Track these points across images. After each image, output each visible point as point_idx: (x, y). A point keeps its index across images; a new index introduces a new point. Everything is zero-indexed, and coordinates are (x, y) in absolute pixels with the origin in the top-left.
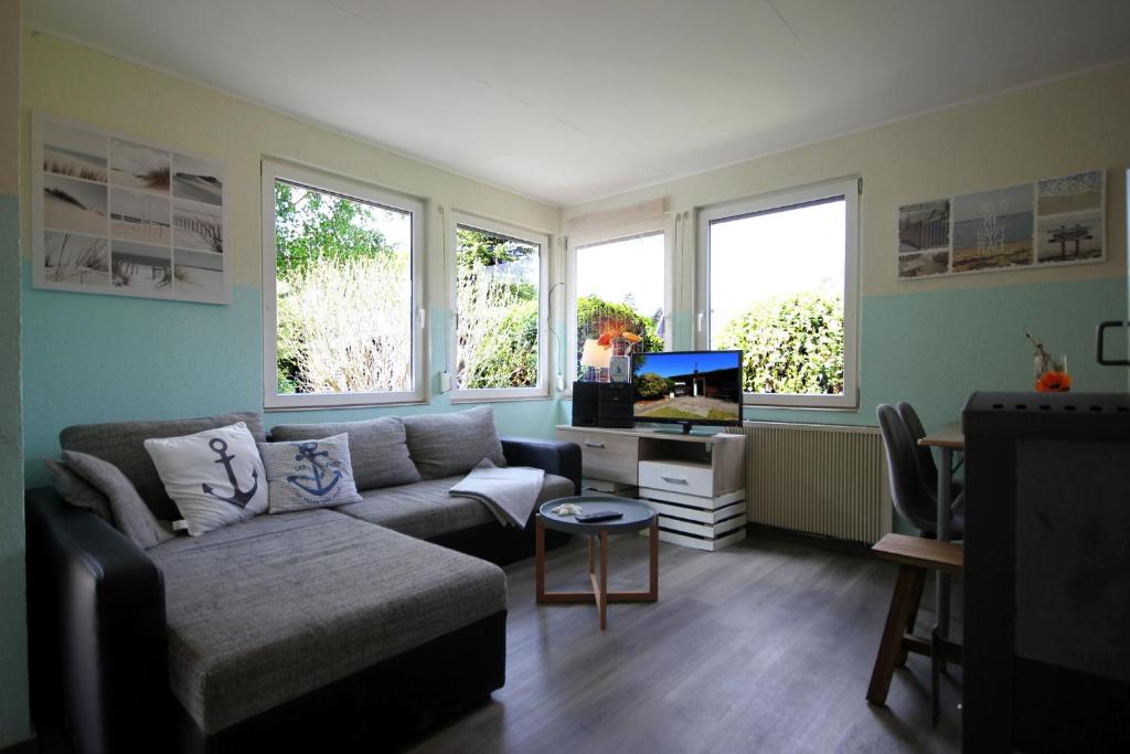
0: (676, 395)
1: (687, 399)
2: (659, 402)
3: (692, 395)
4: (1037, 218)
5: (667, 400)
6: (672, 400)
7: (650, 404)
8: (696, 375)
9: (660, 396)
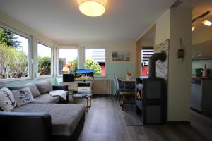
0: (83, 76)
3: (86, 76)
4: (125, 56)
7: (78, 78)
8: (87, 73)
9: (80, 76)
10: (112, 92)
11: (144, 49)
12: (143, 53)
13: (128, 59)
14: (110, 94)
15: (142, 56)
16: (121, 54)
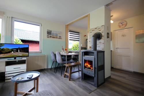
0: (14, 52)
1: (17, 53)
2: (9, 54)
3: (18, 52)
4: (58, 35)
5: (11, 53)
6: (13, 53)
7: (6, 54)
8: (19, 48)
9: (9, 52)
10: (47, 66)
11: (70, 31)
12: (69, 34)
13: (60, 38)
14: (46, 68)
15: (69, 36)
16: (55, 33)
